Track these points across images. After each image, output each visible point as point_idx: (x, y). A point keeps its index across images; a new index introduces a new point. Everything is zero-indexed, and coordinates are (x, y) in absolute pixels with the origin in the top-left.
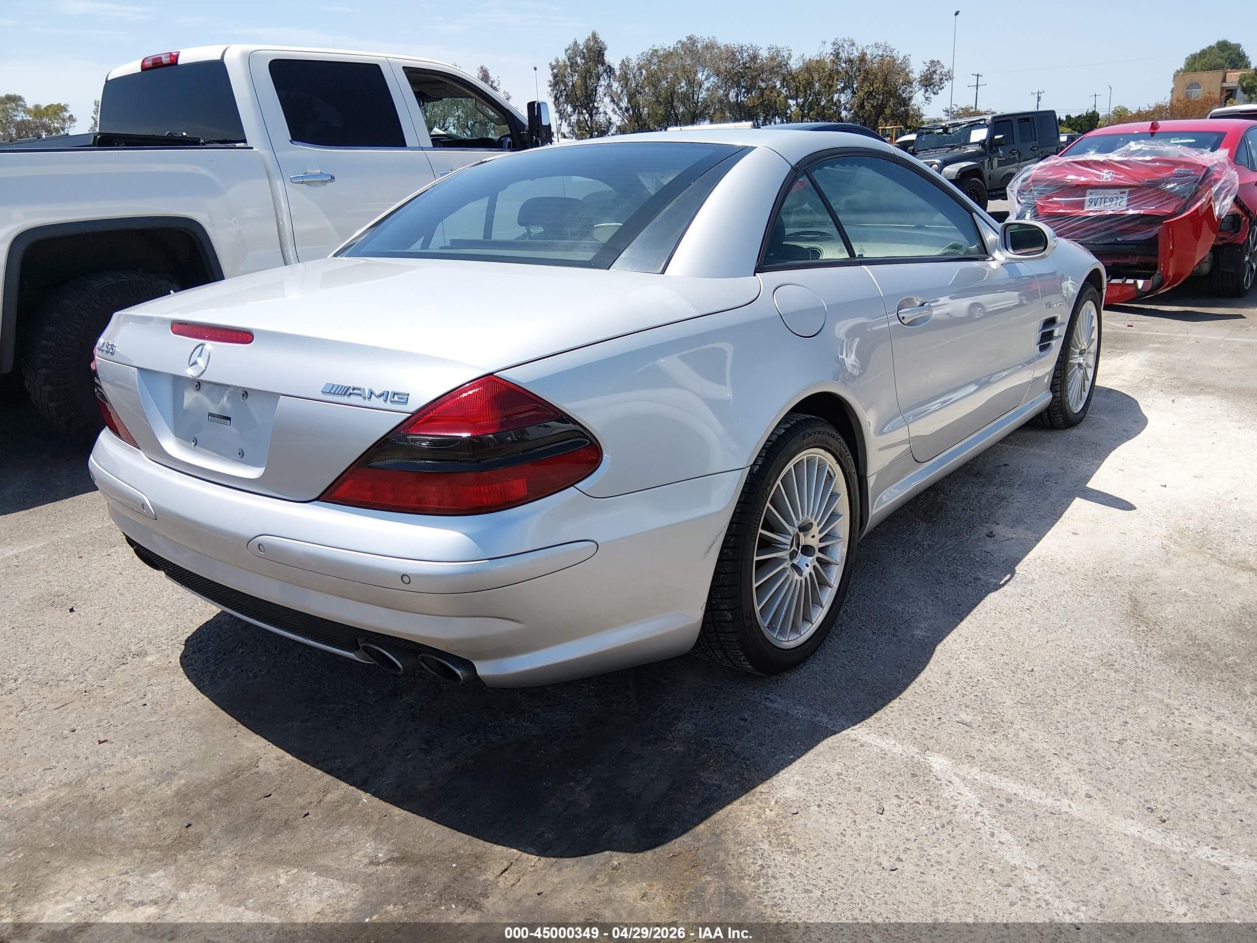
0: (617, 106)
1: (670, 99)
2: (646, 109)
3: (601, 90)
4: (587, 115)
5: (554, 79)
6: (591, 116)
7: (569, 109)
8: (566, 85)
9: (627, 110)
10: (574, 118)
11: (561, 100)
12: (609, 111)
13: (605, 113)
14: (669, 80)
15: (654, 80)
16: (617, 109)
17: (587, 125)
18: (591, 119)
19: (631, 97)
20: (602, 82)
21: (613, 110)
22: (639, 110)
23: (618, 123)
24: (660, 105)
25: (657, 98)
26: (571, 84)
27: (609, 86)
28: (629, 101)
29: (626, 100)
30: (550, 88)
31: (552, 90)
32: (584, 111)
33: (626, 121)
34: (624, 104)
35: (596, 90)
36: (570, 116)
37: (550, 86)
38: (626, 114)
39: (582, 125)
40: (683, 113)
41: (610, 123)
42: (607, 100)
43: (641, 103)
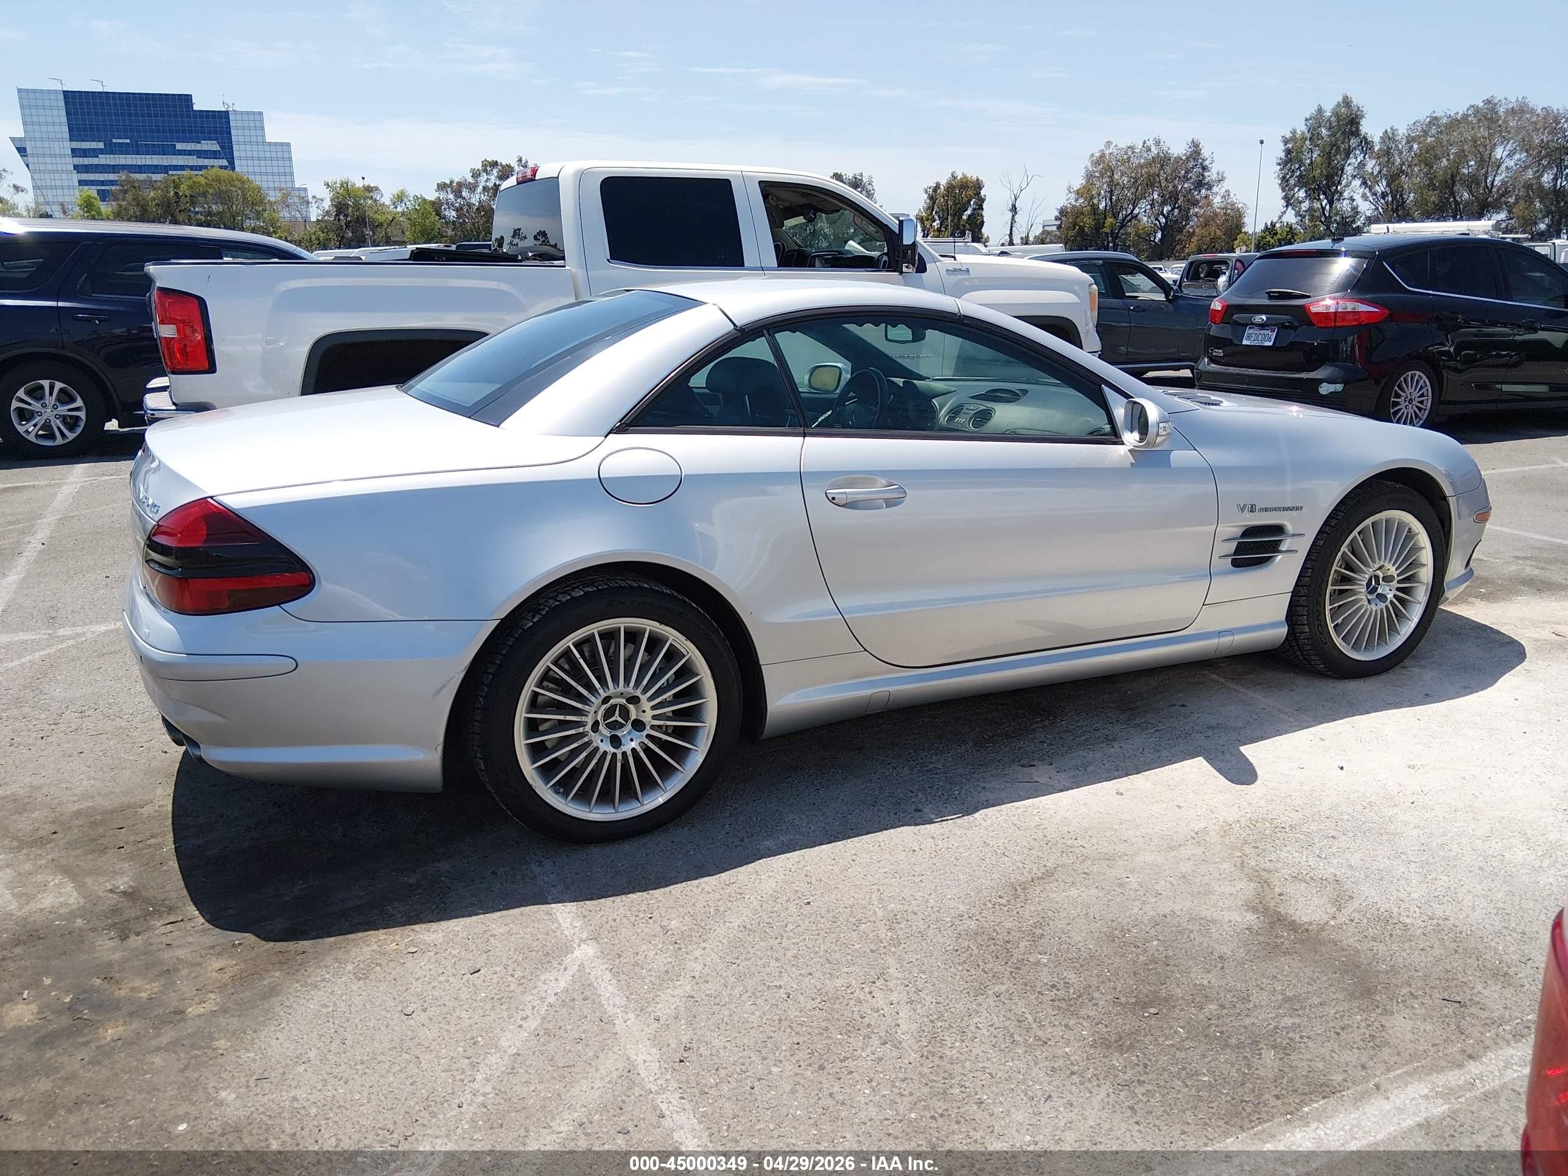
0: (1370, 190)
1: (1450, 182)
2: (1412, 195)
3: (1349, 170)
4: (1326, 201)
5: (1286, 156)
6: (1331, 203)
7: (1302, 194)
8: (1301, 165)
9: (1384, 195)
10: (1305, 206)
11: (1292, 182)
12: (1358, 198)
13: (1352, 199)
14: (1452, 157)
15: (1428, 157)
16: (1369, 195)
17: (1325, 215)
18: (1331, 206)
19: (1393, 179)
20: (1352, 160)
21: (1364, 196)
22: (1401, 196)
23: (1368, 213)
24: (1434, 190)
25: (1431, 179)
26: (1308, 161)
27: (1362, 165)
28: (1388, 185)
29: (1384, 183)
30: (1279, 167)
31: (1281, 170)
32: (1322, 197)
33: (1381, 210)
34: (1381, 188)
35: (1342, 169)
36: (1301, 202)
37: (1279, 164)
38: (1382, 201)
39: (1317, 214)
40: (1467, 203)
41: (1357, 213)
42: (1357, 182)
43: (1406, 187)
